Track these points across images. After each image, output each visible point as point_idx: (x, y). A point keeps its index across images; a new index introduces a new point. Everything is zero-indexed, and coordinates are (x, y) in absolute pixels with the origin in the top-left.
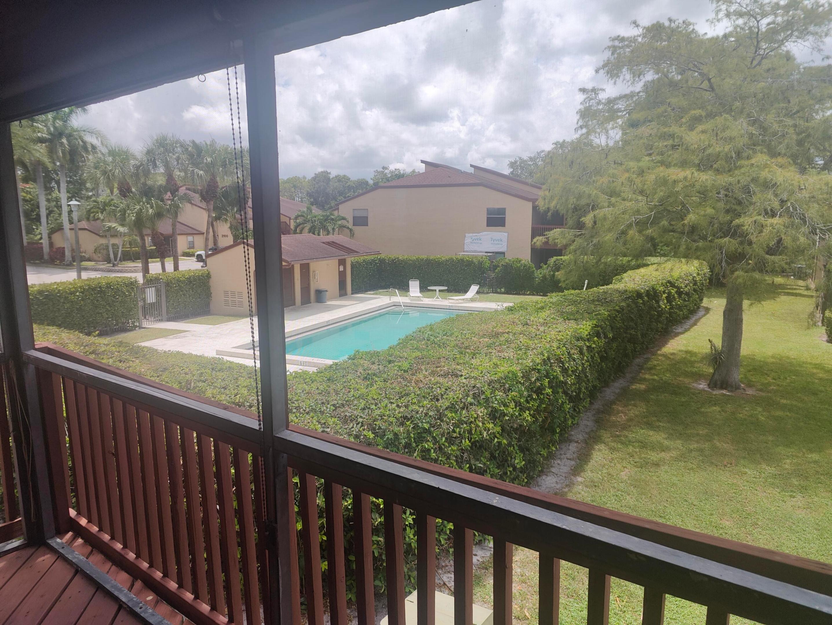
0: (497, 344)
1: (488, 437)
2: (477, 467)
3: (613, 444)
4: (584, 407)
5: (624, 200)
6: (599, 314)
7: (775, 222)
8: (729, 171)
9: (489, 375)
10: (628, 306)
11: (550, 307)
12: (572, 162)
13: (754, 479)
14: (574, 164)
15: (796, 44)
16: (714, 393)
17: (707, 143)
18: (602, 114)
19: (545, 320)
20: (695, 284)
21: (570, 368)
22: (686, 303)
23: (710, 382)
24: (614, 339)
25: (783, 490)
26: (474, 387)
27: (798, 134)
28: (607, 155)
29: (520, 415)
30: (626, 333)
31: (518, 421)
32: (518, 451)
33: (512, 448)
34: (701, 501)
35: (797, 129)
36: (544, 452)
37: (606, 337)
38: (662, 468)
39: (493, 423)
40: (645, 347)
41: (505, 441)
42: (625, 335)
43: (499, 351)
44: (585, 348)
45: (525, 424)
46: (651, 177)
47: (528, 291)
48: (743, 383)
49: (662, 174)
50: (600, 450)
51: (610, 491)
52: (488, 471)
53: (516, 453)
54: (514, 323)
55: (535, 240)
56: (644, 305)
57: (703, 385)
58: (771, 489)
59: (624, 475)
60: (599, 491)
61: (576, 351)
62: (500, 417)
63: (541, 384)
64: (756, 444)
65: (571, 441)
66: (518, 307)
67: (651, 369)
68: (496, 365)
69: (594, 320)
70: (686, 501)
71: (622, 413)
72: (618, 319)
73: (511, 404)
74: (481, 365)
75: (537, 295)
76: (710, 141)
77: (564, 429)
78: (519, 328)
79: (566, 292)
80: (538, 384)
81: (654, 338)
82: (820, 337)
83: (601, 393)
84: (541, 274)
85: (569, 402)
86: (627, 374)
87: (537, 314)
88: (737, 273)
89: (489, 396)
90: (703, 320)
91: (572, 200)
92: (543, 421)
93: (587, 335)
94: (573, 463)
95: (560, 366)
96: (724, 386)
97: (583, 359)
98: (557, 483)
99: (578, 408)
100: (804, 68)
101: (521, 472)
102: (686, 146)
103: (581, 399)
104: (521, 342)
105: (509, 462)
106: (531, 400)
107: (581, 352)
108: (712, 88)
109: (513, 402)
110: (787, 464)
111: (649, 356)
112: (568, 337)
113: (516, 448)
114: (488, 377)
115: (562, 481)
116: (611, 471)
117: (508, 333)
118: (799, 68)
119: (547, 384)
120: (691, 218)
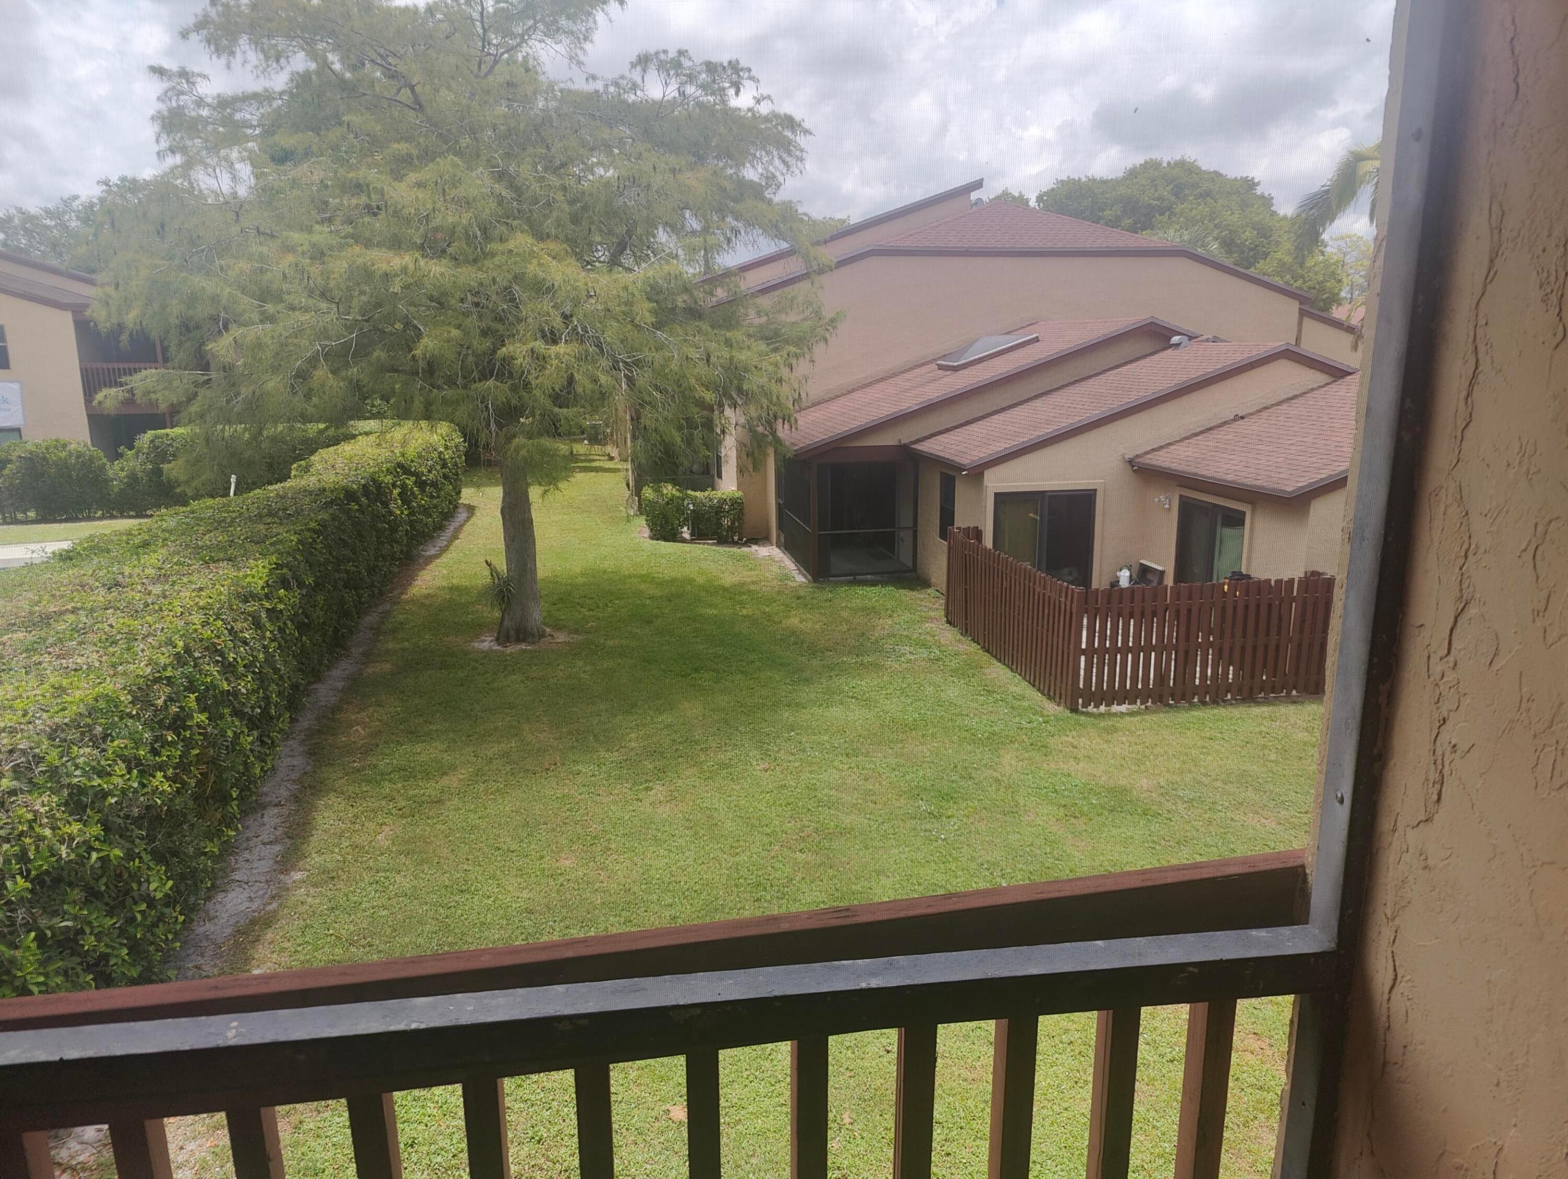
0: (50, 641)
1: (73, 856)
2: (58, 932)
3: (351, 788)
4: (281, 731)
5: (292, 308)
6: (281, 542)
7: (562, 351)
8: (475, 261)
9: (45, 715)
10: (334, 518)
11: (165, 539)
12: (163, 226)
13: (593, 779)
14: (166, 229)
15: (543, 45)
16: (509, 650)
17: (430, 206)
18: (210, 128)
19: (160, 569)
20: (444, 466)
21: (239, 660)
22: (435, 501)
23: (499, 633)
24: (318, 586)
25: (635, 784)
26: (11, 752)
27: (572, 202)
28: (238, 216)
29: (144, 786)
30: (338, 571)
31: (142, 799)
32: (152, 864)
33: (137, 861)
34: (522, 841)
35: (568, 194)
36: (212, 847)
37: (301, 585)
38: (449, 804)
39: (79, 820)
40: (376, 591)
41: (118, 852)
42: (337, 576)
43: (58, 657)
44: (264, 615)
45: (159, 802)
46: (339, 266)
47: (97, 510)
48: (549, 626)
49: (360, 261)
50: (327, 807)
51: (362, 880)
52: (88, 930)
53: (149, 868)
54: (83, 586)
55: (99, 396)
56: (363, 513)
57: (487, 643)
58: (619, 786)
59: (383, 840)
60: (341, 885)
61: (245, 625)
62: (93, 802)
63: (181, 708)
64: (584, 721)
65: (264, 807)
66: (84, 549)
67: (395, 630)
68: (60, 690)
69: (272, 554)
70: (499, 849)
71: (358, 724)
72: (318, 547)
73: (116, 768)
74: (20, 696)
75: (123, 517)
76: (434, 202)
77: (247, 785)
78: (101, 596)
79: (195, 504)
80: (174, 709)
81: (391, 572)
82: (639, 533)
83: (308, 695)
84: (122, 469)
85: (250, 730)
86: (353, 650)
87: (139, 560)
88: (516, 441)
89: (57, 763)
90: (467, 528)
91: (175, 307)
92: (199, 782)
93: (263, 588)
94: (278, 848)
95: (218, 661)
96: (521, 637)
97: (264, 638)
98: (251, 899)
99: (269, 736)
100: (561, 91)
101: (167, 905)
102: (393, 208)
103: (272, 718)
104: (111, 626)
105: (135, 894)
106: (162, 747)
107: (257, 624)
108: (418, 105)
109: (119, 762)
110: (633, 742)
111: (387, 606)
112: (223, 597)
113: (146, 857)
114: (43, 722)
115: (261, 892)
116: (357, 839)
117: (74, 611)
118: (553, 90)
119: (193, 705)
120: (428, 344)
